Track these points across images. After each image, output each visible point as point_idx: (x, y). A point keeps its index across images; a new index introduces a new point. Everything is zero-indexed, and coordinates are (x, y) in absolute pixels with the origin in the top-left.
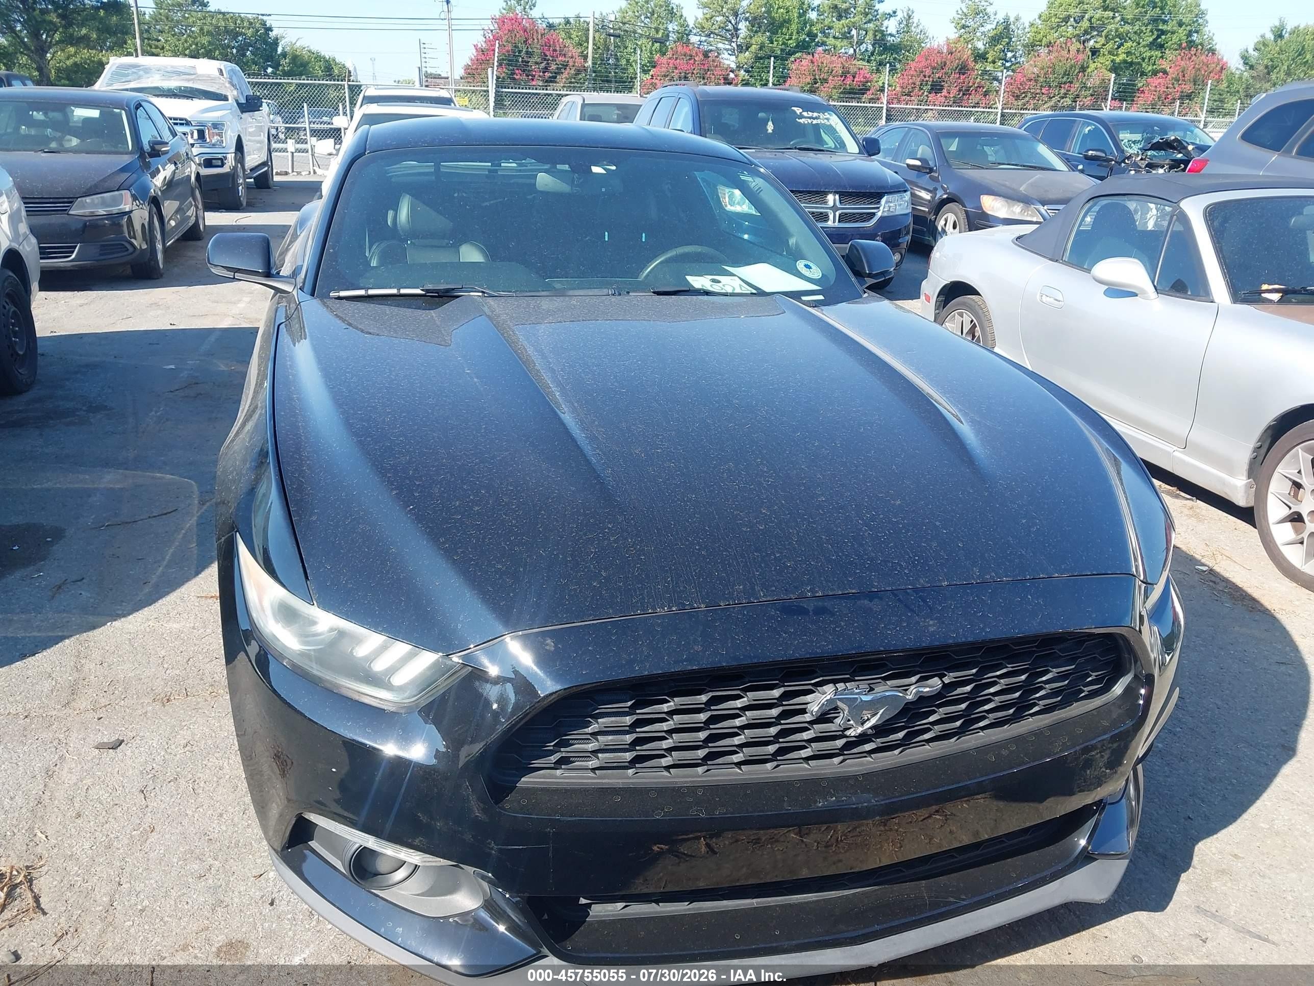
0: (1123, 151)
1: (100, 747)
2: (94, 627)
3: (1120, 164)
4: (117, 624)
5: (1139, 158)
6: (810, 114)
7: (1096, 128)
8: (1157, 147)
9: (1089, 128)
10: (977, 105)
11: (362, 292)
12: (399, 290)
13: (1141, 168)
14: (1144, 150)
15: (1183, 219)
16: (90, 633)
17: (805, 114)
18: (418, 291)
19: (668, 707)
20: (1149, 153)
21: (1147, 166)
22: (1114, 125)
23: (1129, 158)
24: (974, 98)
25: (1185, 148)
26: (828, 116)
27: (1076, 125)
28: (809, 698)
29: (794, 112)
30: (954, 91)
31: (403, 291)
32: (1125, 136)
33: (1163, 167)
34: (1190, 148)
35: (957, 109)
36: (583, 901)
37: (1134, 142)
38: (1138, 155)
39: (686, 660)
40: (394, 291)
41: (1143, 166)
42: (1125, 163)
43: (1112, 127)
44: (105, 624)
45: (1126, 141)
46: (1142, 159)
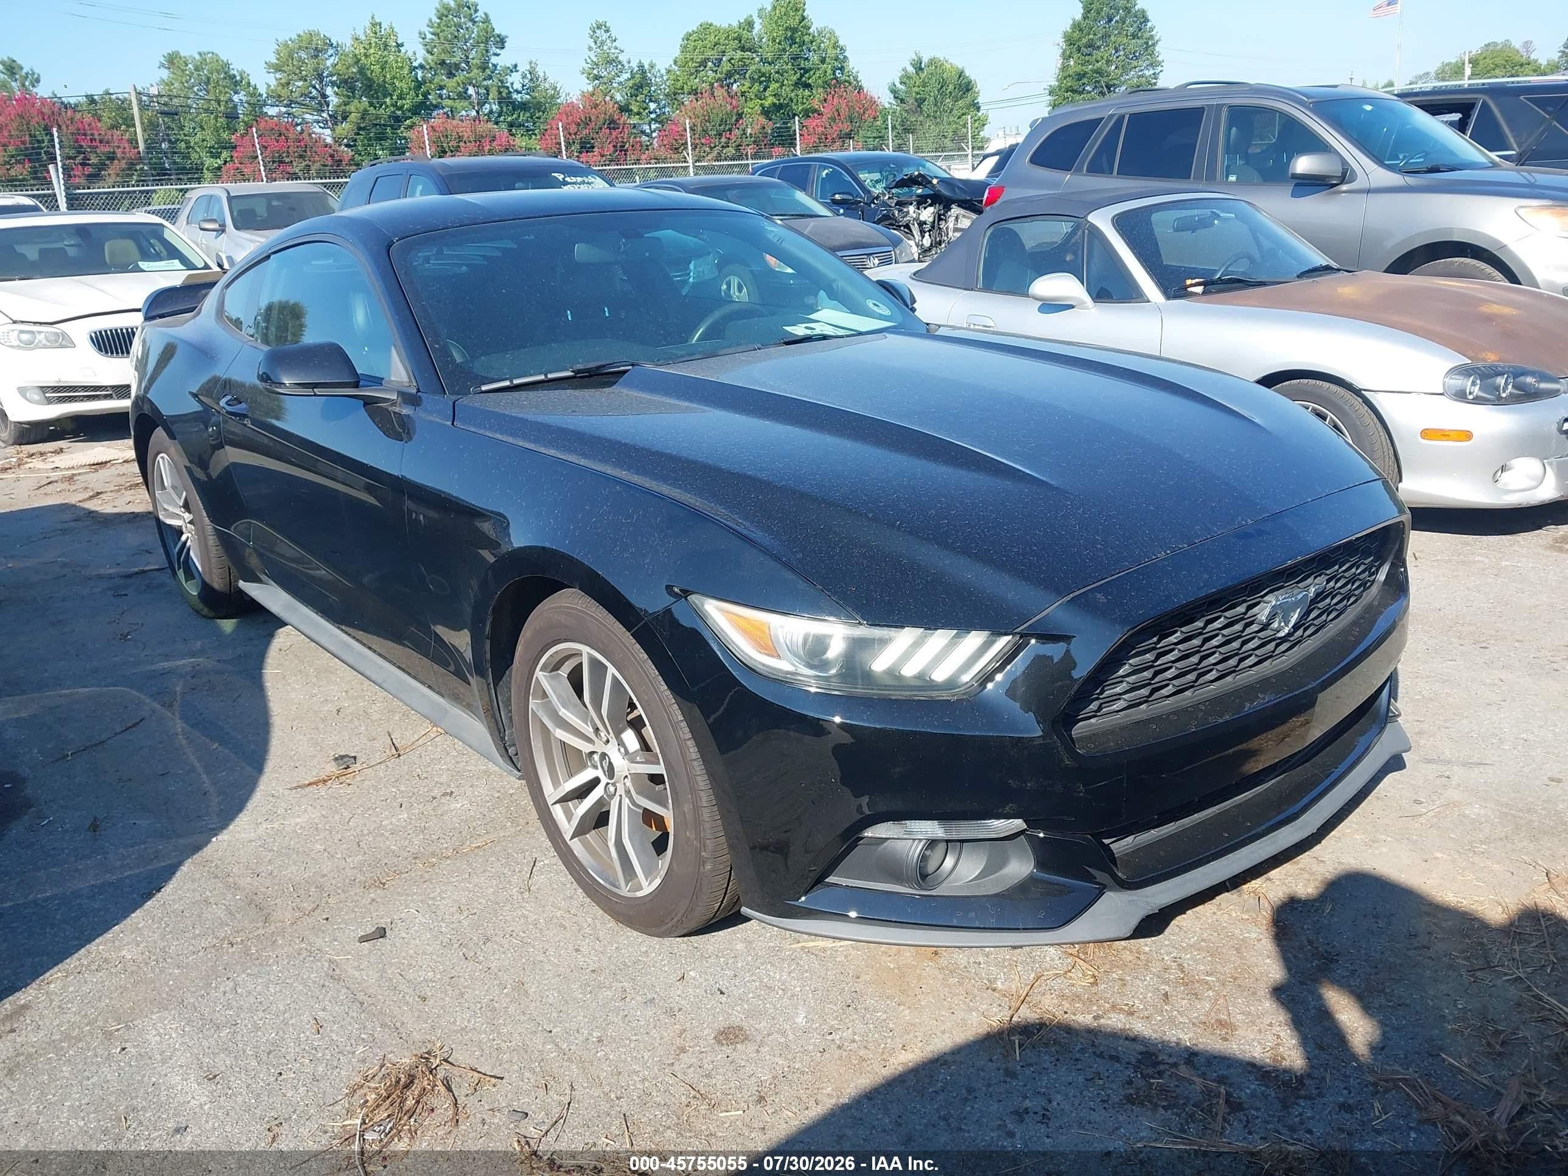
0: (869, 192)
1: (364, 939)
2: (198, 848)
3: (870, 206)
4: (224, 836)
5: (887, 197)
6: (574, 179)
7: (834, 171)
8: (901, 184)
9: (826, 171)
10: (638, 161)
11: (507, 383)
12: (546, 375)
13: (891, 207)
14: (888, 188)
15: (1095, 233)
16: (200, 853)
17: (568, 179)
18: (569, 374)
19: (1176, 638)
20: (894, 191)
21: (896, 205)
22: (852, 166)
23: (877, 198)
24: (631, 157)
25: (930, 182)
26: (593, 180)
27: (812, 170)
28: (1256, 610)
29: (555, 177)
30: (609, 150)
31: (550, 376)
32: (865, 177)
33: (911, 204)
34: (935, 181)
35: (616, 167)
36: (1106, 841)
37: (877, 182)
38: (884, 195)
39: (1204, 586)
40: (542, 377)
41: (893, 205)
42: (874, 203)
43: (851, 168)
44: (208, 842)
45: (868, 181)
46: (889, 198)
